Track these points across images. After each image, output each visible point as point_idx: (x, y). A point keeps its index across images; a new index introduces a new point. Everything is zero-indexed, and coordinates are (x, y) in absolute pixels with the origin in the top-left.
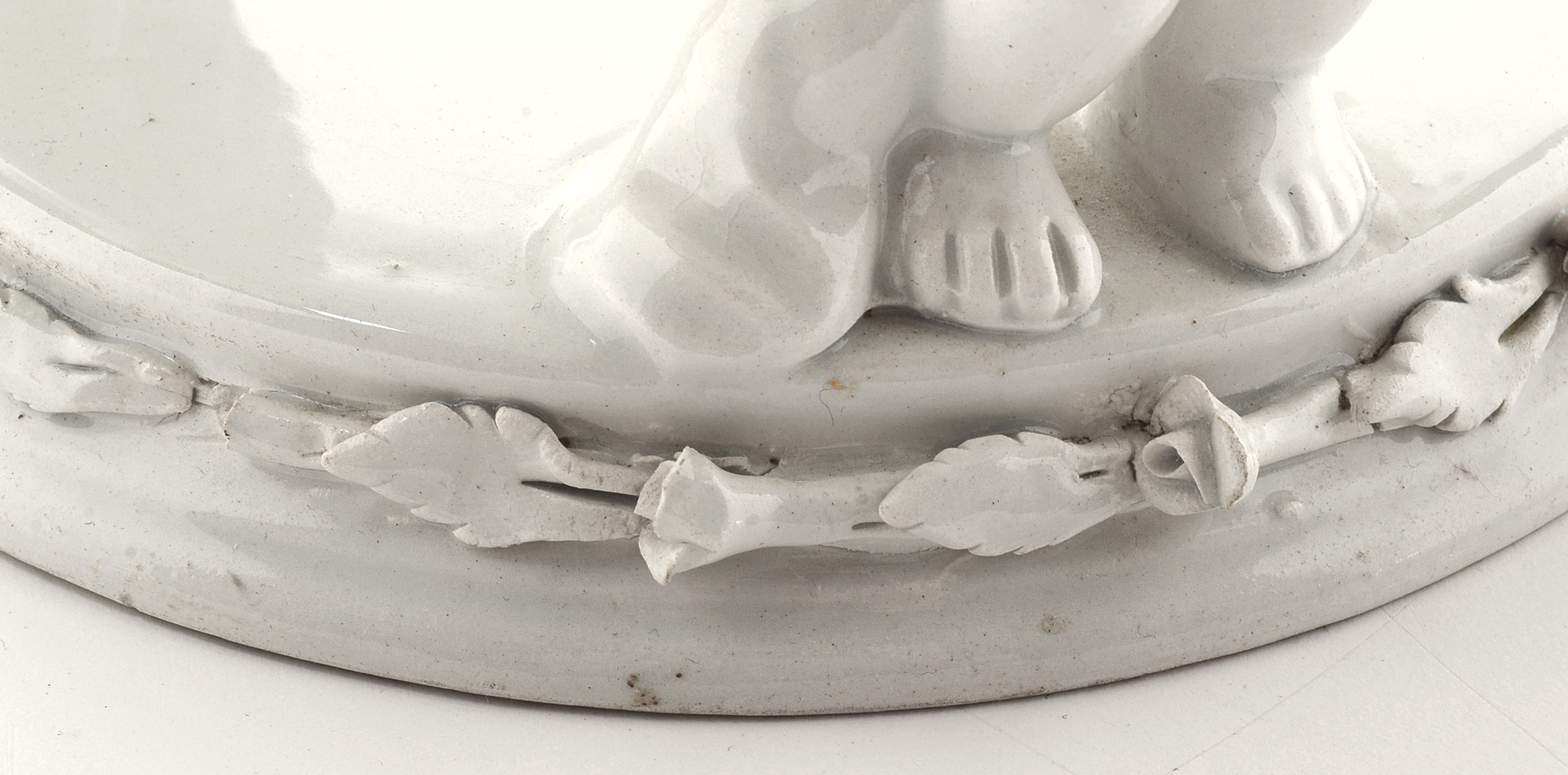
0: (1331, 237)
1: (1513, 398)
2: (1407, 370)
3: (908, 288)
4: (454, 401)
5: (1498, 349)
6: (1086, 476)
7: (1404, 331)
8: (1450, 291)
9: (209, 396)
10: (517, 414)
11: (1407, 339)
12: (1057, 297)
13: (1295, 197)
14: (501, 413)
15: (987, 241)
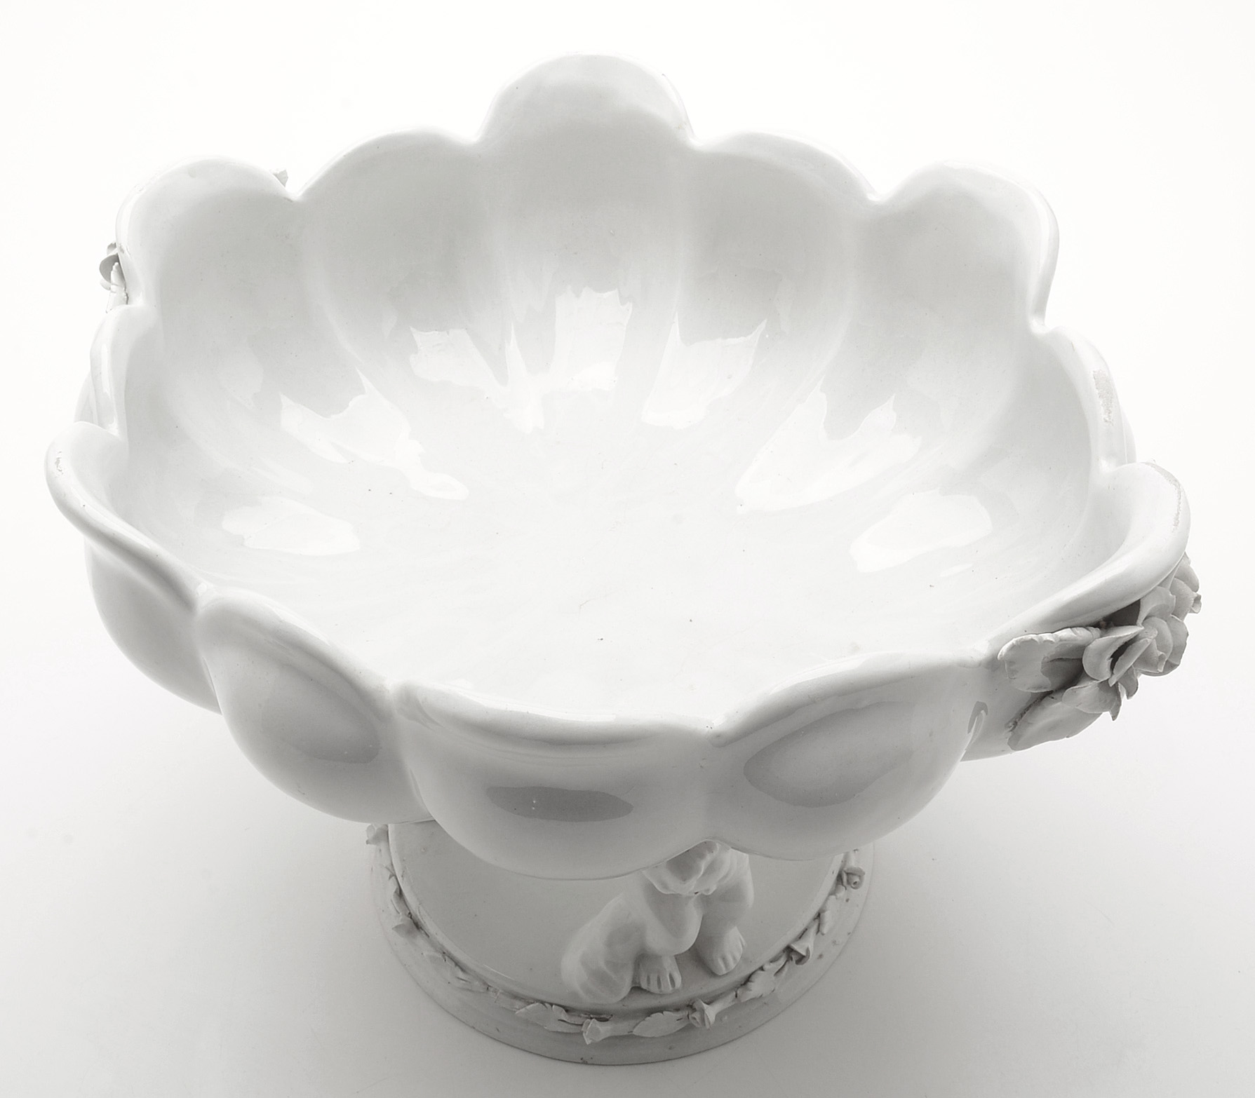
0: (732, 965)
1: (777, 988)
2: (751, 990)
3: (639, 983)
4: (543, 1003)
5: (774, 978)
6: (678, 1020)
7: (750, 979)
8: (762, 969)
9: (491, 989)
10: (557, 1007)
11: (751, 981)
12: (671, 988)
13: (724, 959)
14: (554, 1006)
15: (656, 978)
